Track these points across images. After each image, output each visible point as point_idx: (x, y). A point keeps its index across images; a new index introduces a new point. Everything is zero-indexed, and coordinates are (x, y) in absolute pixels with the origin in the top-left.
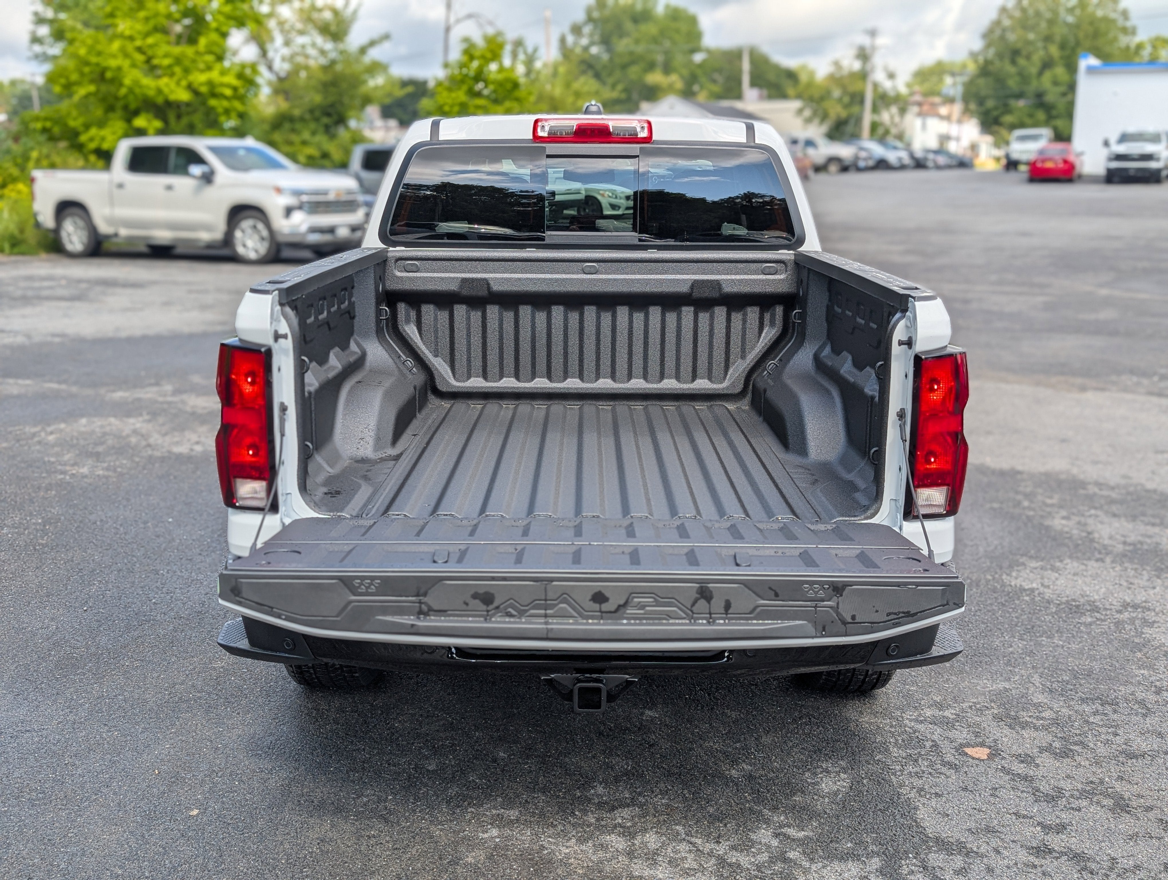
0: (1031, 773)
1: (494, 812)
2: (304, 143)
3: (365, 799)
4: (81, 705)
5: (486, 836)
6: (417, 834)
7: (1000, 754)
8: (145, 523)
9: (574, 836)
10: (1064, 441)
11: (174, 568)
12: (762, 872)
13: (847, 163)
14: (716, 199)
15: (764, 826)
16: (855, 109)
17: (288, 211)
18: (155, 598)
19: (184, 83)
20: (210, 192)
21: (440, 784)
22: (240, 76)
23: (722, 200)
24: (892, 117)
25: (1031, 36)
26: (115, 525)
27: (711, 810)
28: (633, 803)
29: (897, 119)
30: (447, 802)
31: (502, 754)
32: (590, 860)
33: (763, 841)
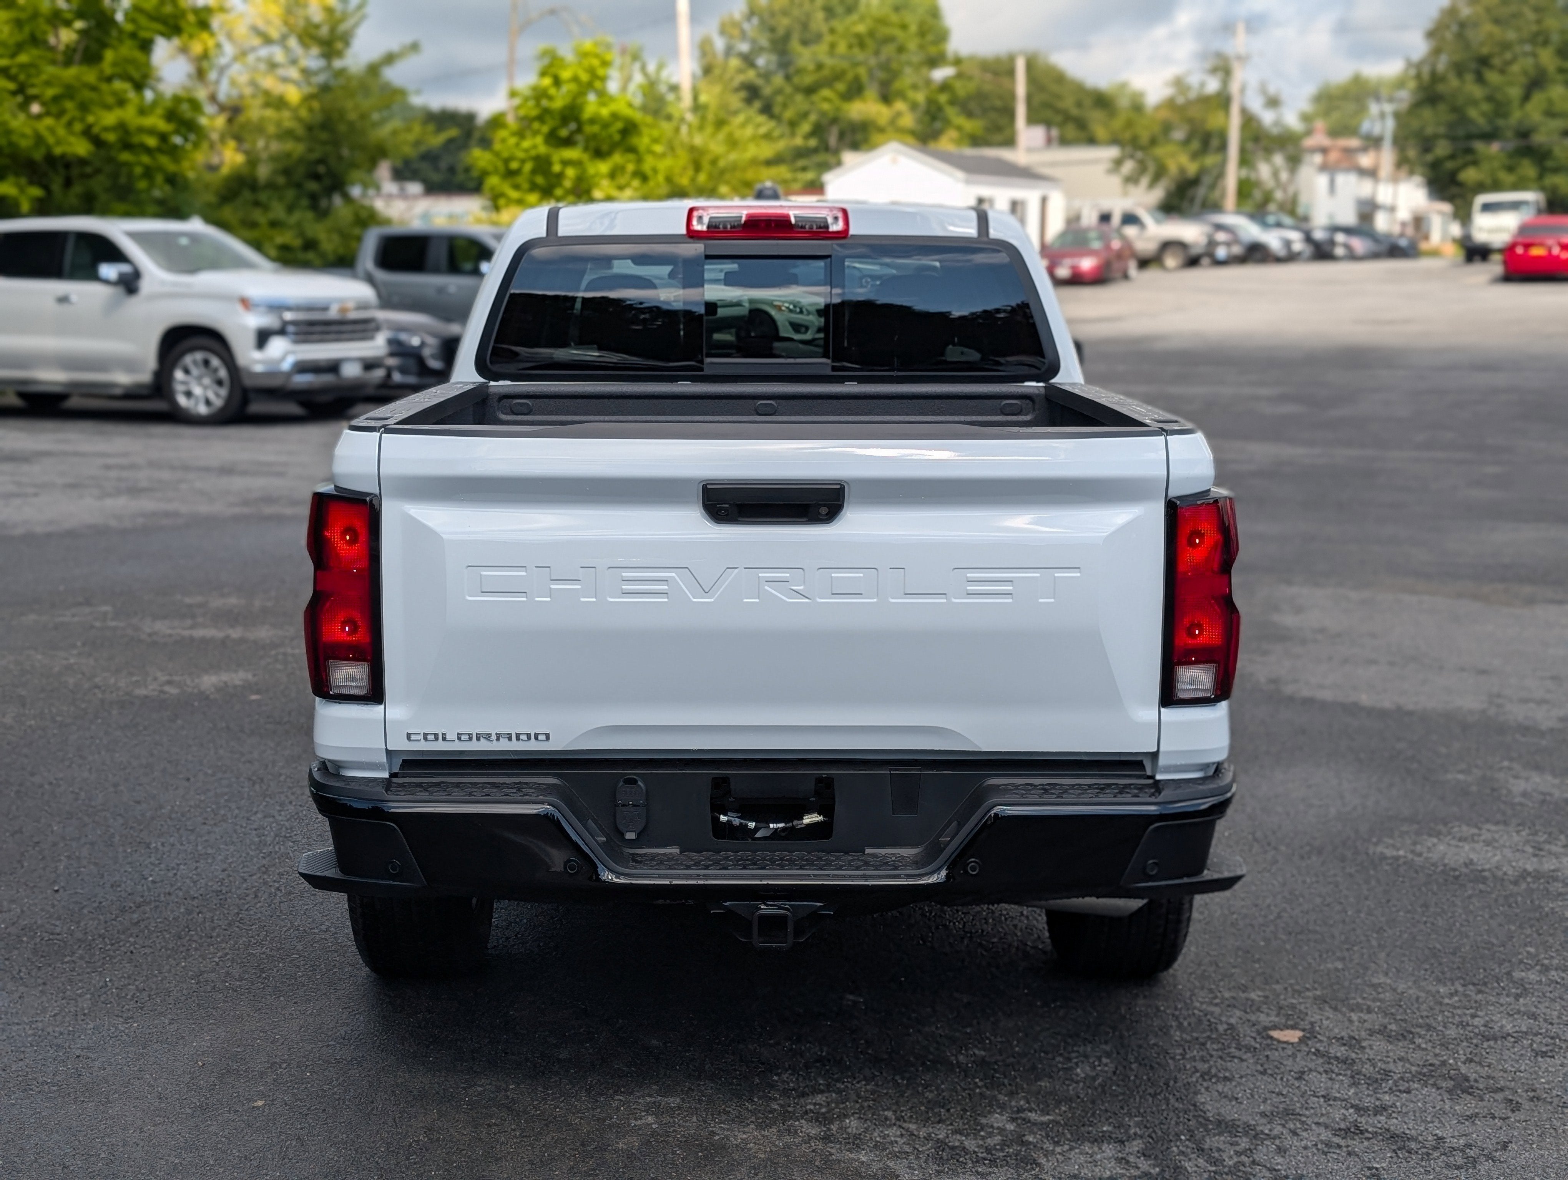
0: (1354, 1056)
1: (648, 1099)
2: (274, 224)
3: (479, 1089)
4: (80, 996)
5: (639, 1122)
6: (550, 1122)
7: (1315, 1037)
8: (116, 785)
9: (752, 1122)
10: (1483, 672)
11: (172, 840)
12: (992, 1155)
13: (1195, 251)
14: (965, 313)
15: (998, 1111)
16: (1210, 160)
17: (263, 337)
18: (151, 876)
19: (78, 127)
20: (135, 306)
21: (575, 1072)
22: (171, 115)
23: (973, 314)
24: (1275, 174)
25: (1511, 35)
26: (71, 789)
27: (930, 1096)
28: (829, 1088)
29: (1284, 176)
30: (586, 1091)
31: (655, 1042)
32: (774, 1145)
33: (996, 1125)
